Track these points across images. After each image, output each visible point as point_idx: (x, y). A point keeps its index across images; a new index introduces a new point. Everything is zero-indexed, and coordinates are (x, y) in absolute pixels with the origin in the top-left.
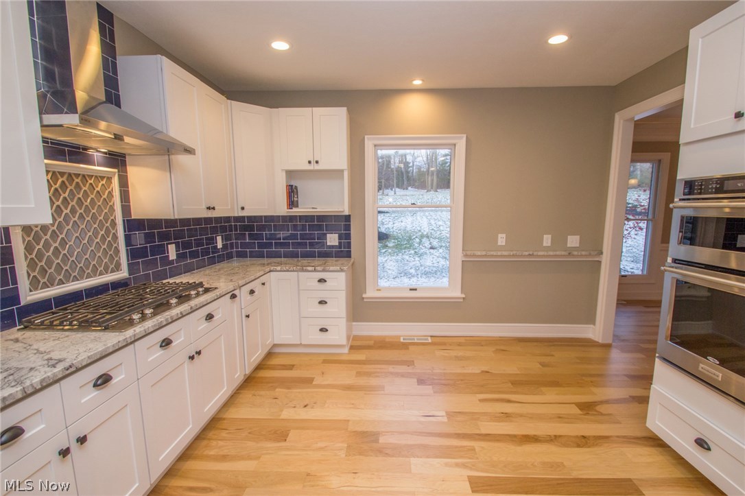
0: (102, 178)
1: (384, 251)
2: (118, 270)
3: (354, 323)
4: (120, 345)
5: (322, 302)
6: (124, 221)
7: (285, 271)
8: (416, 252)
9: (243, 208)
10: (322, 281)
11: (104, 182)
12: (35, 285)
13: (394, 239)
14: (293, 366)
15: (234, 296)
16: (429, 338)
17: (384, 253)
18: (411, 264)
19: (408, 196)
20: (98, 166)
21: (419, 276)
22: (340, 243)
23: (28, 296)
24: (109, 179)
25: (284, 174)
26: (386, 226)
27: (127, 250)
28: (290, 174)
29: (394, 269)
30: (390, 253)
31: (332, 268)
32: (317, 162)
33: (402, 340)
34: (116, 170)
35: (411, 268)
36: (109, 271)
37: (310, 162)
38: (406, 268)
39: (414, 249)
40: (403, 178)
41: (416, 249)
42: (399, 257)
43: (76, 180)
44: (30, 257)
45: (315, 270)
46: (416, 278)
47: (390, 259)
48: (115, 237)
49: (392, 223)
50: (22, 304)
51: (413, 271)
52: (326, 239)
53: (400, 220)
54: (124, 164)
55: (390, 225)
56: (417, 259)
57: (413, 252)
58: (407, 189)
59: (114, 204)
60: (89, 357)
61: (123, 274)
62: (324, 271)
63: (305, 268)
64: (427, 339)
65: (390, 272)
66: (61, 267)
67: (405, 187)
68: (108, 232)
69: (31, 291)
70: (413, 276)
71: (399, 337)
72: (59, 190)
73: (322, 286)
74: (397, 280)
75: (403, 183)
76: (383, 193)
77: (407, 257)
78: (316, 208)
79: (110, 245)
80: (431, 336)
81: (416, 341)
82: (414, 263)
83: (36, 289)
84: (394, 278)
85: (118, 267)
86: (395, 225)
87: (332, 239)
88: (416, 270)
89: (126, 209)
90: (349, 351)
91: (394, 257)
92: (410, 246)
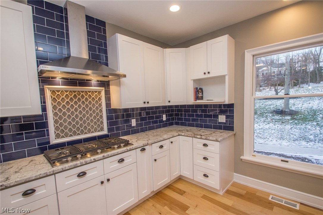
0: (96, 92)
1: (291, 121)
2: (102, 131)
3: (235, 174)
4: (41, 176)
5: (205, 158)
6: (107, 110)
7: (186, 136)
8: (318, 124)
9: (169, 102)
10: (205, 145)
11: (97, 94)
12: (58, 136)
13: (300, 114)
14: (185, 192)
15: (143, 150)
16: (298, 205)
17: (291, 123)
18: (311, 132)
19: (319, 87)
20: (94, 87)
21: (317, 141)
22: (226, 121)
23: (54, 141)
24: (100, 92)
25: (192, 81)
26: (296, 106)
27: (108, 122)
28: (196, 81)
29: (297, 134)
30: (296, 123)
31: (211, 138)
32: (209, 73)
33: (270, 199)
34: (104, 88)
35: (311, 135)
36: (97, 131)
37: (205, 73)
38: (307, 134)
39: (317, 121)
40: (316, 77)
41: (319, 121)
42: (303, 126)
43: (82, 94)
44: (56, 125)
45: (201, 138)
46: (313, 143)
47: (295, 127)
48: (101, 117)
49: (301, 104)
50: (51, 144)
51: (312, 137)
52: (218, 118)
53: (309, 102)
54: (108, 85)
55: (300, 106)
56: (318, 128)
57: (315, 123)
58: (320, 83)
59: (102, 102)
60: (16, 182)
61: (105, 132)
62: (206, 139)
63: (196, 136)
64: (295, 206)
65: (292, 136)
66: (72, 129)
67: (318, 82)
68: (97, 114)
69: (56, 139)
70: (311, 141)
71: (269, 194)
72: (73, 98)
73: (205, 148)
74: (296, 142)
75: (317, 80)
76: (300, 87)
77: (309, 127)
78: (212, 100)
79: (98, 120)
80: (301, 204)
81: (283, 204)
82: (314, 131)
83: (58, 138)
84: (294, 141)
85: (102, 129)
86: (304, 106)
87: (222, 119)
88: (315, 136)
89: (108, 105)
90: (224, 194)
91: (299, 126)
92: (314, 120)
